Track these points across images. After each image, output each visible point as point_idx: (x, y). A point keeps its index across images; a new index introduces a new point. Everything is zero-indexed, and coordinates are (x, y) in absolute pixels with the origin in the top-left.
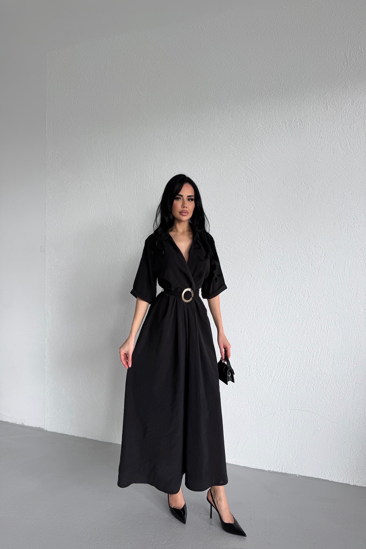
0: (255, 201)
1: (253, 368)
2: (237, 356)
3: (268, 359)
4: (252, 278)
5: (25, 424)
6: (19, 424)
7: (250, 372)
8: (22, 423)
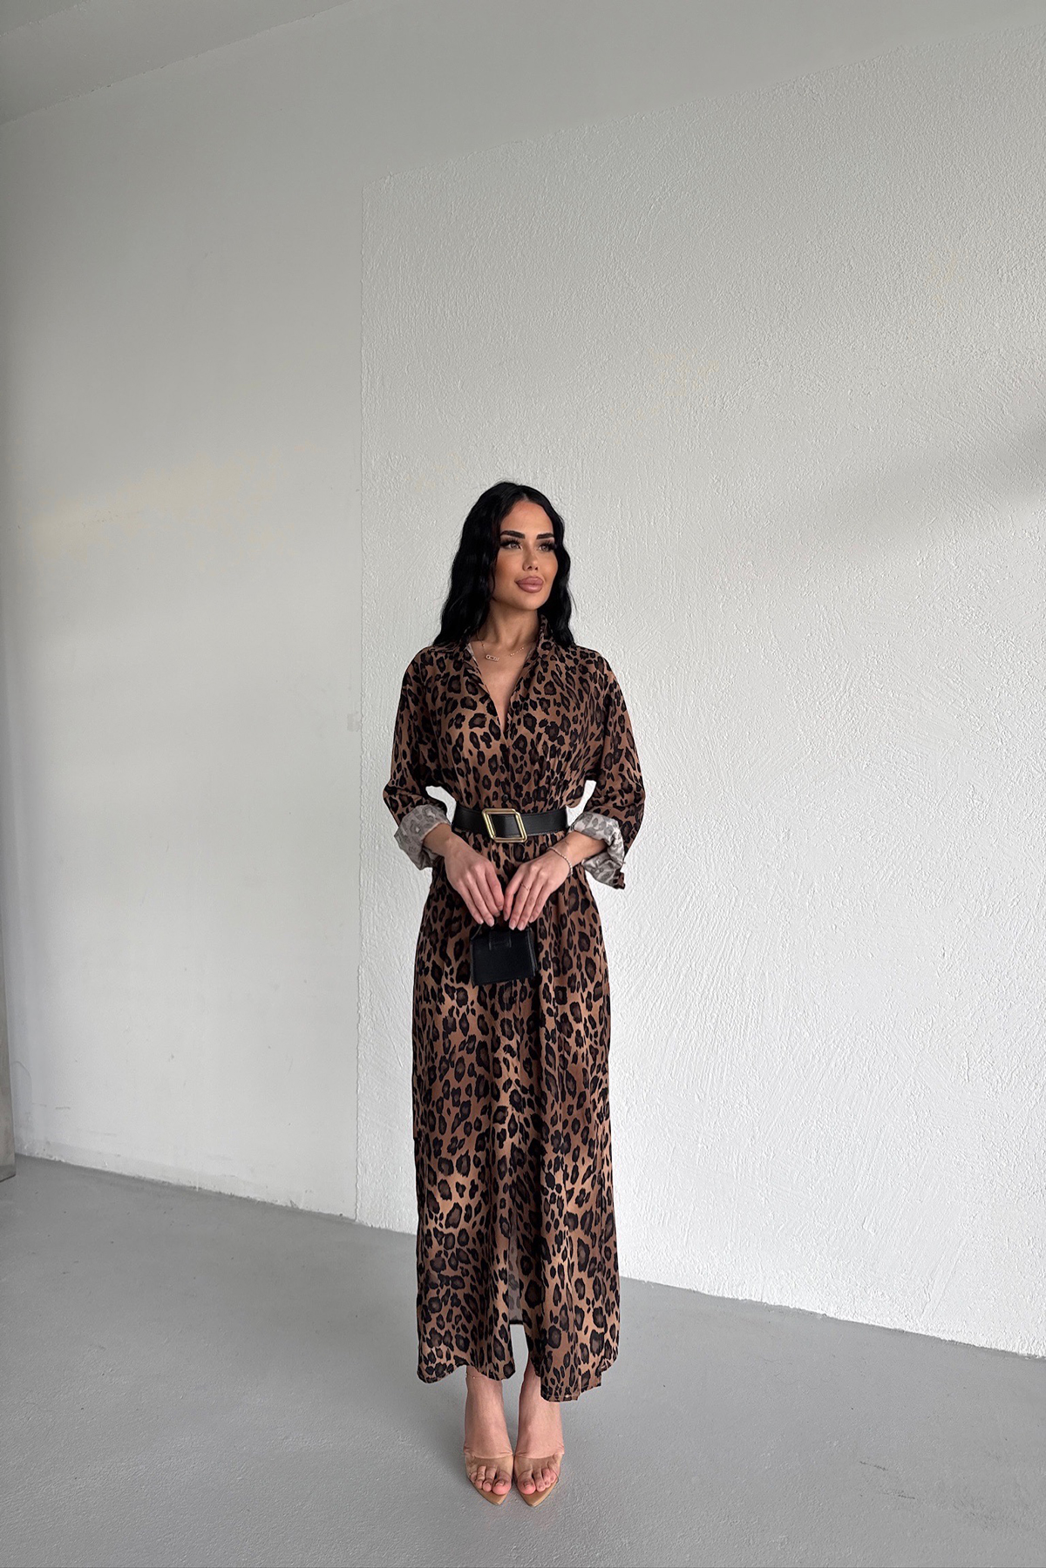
0: (983, 574)
1: (979, 1060)
2: (930, 1024)
3: (1026, 1034)
4: (975, 797)
5: (301, 1206)
7: (971, 1071)
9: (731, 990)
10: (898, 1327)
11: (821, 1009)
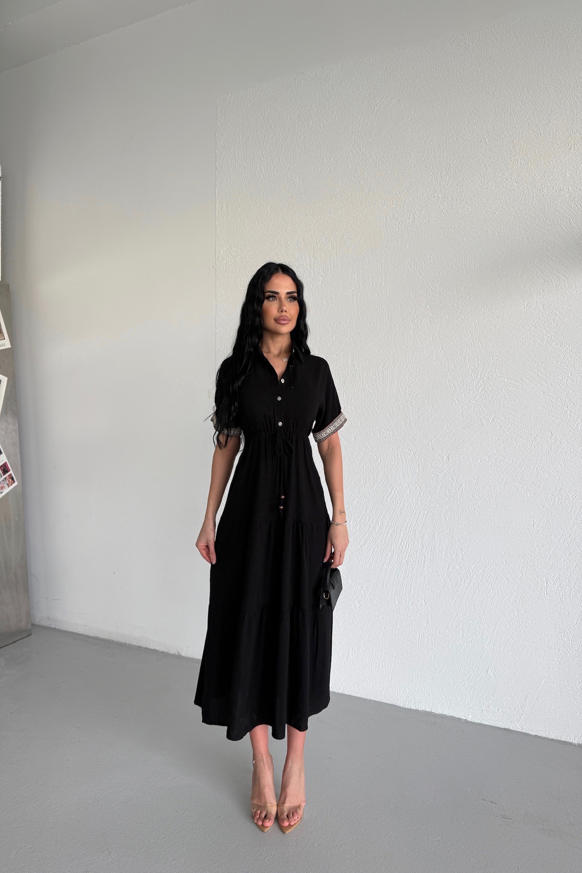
0: (558, 314)
1: (553, 582)
4: (552, 438)
5: (182, 655)
6: (173, 654)
7: (548, 589)
8: (178, 652)
10: (506, 727)
11: (465, 553)
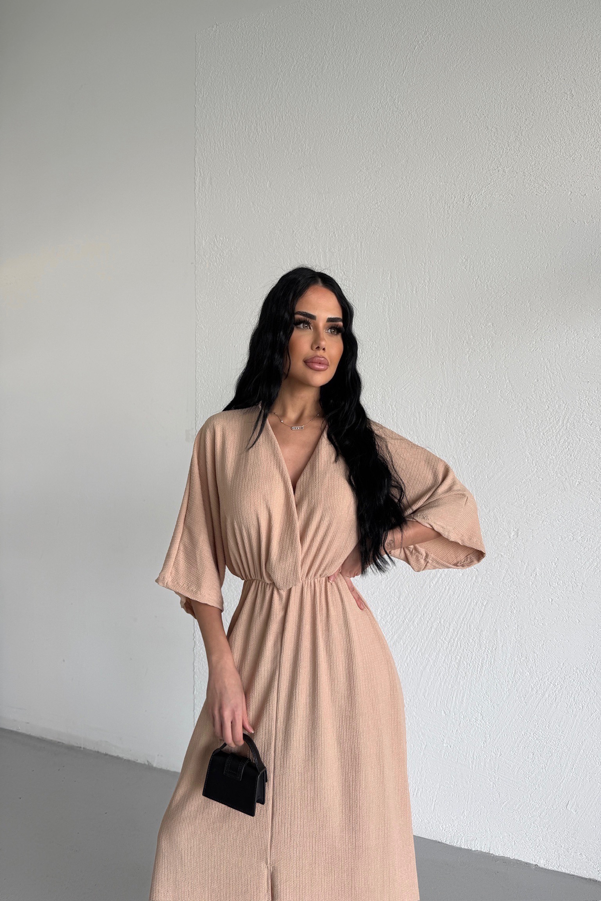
5: (155, 765)
6: (141, 764)
8: (148, 761)
9: (471, 641)
11: (539, 656)
